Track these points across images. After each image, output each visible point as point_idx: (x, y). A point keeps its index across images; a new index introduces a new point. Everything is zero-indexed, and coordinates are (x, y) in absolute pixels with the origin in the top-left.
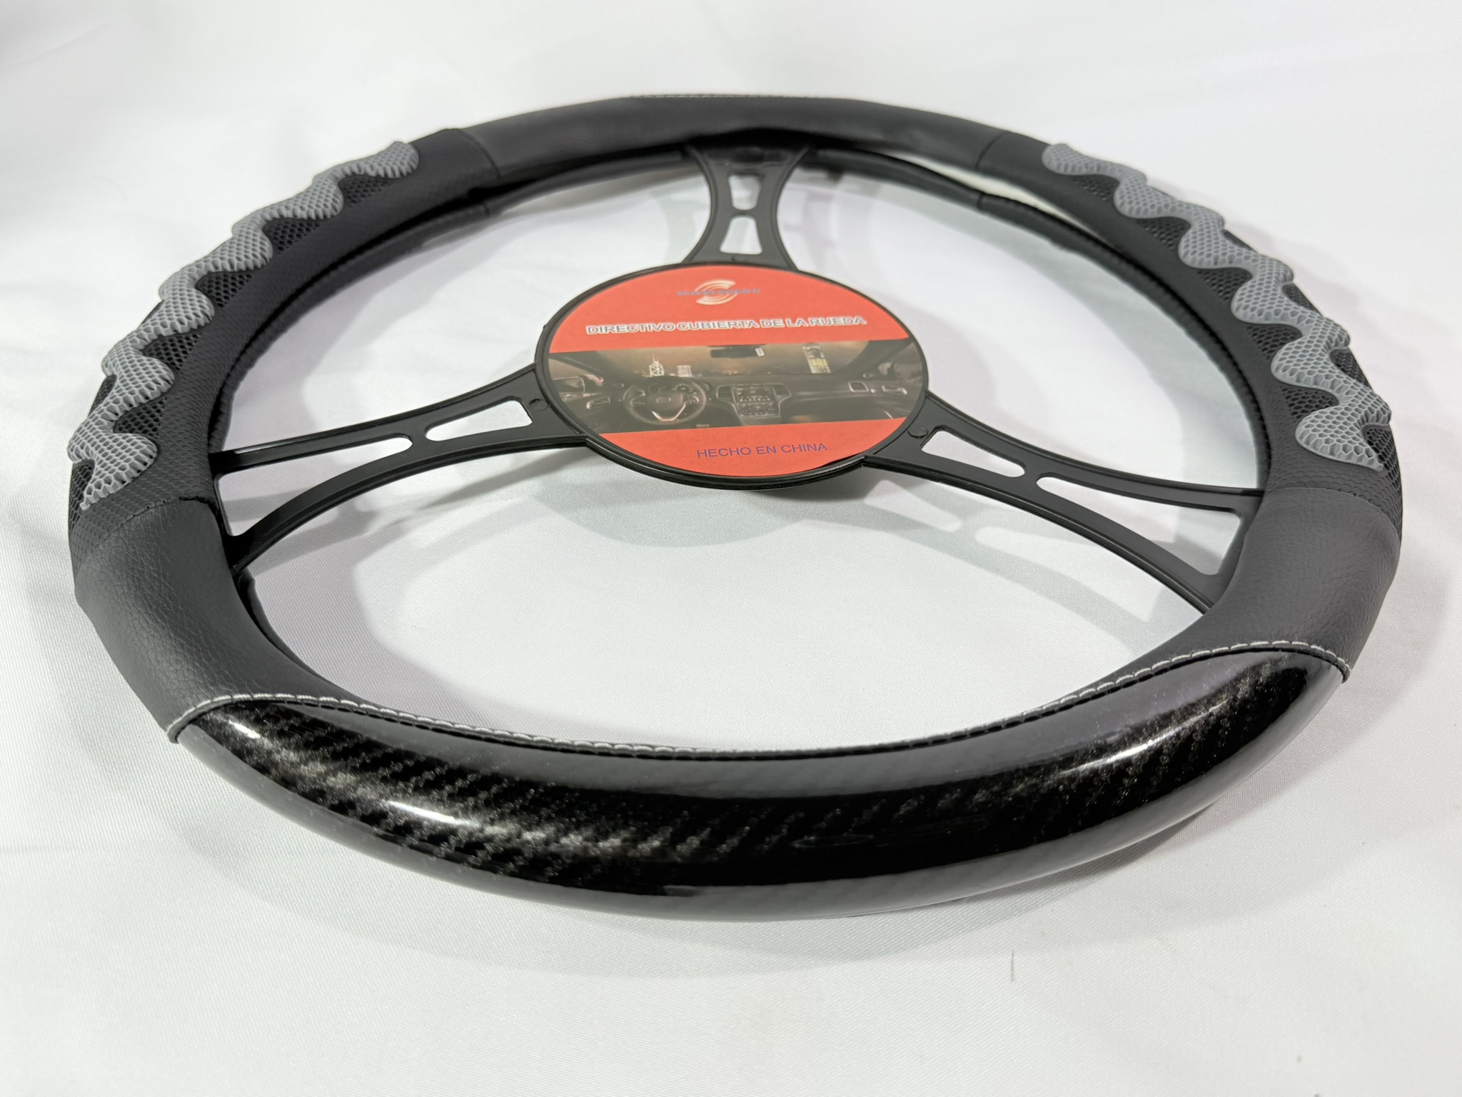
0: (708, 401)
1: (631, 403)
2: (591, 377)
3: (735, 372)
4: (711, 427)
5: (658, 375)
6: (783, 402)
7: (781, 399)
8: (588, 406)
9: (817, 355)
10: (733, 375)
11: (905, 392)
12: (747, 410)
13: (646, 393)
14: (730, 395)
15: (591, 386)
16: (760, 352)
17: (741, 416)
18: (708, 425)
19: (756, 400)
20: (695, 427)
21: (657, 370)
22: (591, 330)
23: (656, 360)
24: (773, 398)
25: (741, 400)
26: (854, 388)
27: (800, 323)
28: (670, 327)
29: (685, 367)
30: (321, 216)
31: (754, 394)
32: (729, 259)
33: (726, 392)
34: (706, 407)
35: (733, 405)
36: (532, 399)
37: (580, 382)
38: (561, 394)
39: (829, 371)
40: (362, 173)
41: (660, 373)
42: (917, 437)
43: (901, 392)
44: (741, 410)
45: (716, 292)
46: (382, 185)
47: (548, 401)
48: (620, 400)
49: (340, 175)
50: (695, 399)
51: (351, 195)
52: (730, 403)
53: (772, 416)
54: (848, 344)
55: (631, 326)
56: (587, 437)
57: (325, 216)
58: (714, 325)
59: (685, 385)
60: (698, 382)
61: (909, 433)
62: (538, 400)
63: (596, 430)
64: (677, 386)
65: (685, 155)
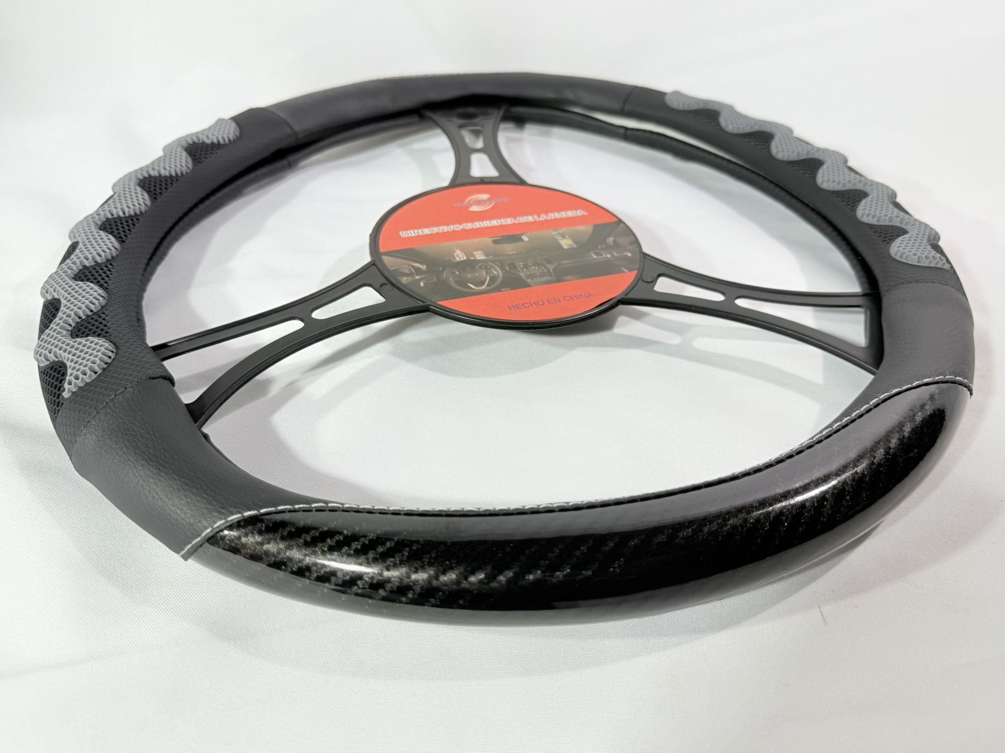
0: (503, 273)
1: (451, 279)
2: (417, 265)
3: (514, 253)
4: (511, 289)
5: (462, 259)
6: (553, 269)
7: (551, 267)
8: (422, 284)
9: (563, 236)
10: (513, 254)
11: (629, 255)
12: (532, 276)
13: (459, 271)
14: (516, 268)
15: (418, 271)
16: (525, 238)
17: (529, 281)
18: (509, 289)
19: (535, 269)
20: (501, 291)
21: (460, 256)
22: (404, 234)
23: (457, 250)
24: (546, 267)
25: (525, 270)
26: (597, 255)
27: (543, 217)
28: (458, 227)
29: (479, 252)
30: (179, 173)
31: (532, 266)
32: (479, 180)
33: (512, 266)
34: (503, 278)
35: (521, 274)
36: (381, 284)
37: (410, 270)
38: (400, 278)
39: (575, 246)
40: (201, 142)
41: (464, 258)
42: (648, 282)
43: (627, 255)
44: (528, 277)
45: (479, 202)
46: (217, 149)
47: (393, 285)
48: (443, 279)
49: (184, 144)
50: (493, 273)
51: (197, 158)
52: (518, 273)
53: (549, 278)
54: (581, 228)
55: (431, 229)
56: (430, 305)
57: (182, 174)
58: (487, 224)
59: (483, 264)
60: (492, 261)
61: (643, 280)
62: (385, 284)
63: (433, 300)
64: (478, 265)
65: (422, 117)
